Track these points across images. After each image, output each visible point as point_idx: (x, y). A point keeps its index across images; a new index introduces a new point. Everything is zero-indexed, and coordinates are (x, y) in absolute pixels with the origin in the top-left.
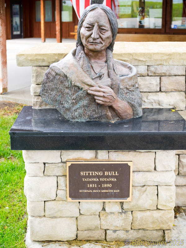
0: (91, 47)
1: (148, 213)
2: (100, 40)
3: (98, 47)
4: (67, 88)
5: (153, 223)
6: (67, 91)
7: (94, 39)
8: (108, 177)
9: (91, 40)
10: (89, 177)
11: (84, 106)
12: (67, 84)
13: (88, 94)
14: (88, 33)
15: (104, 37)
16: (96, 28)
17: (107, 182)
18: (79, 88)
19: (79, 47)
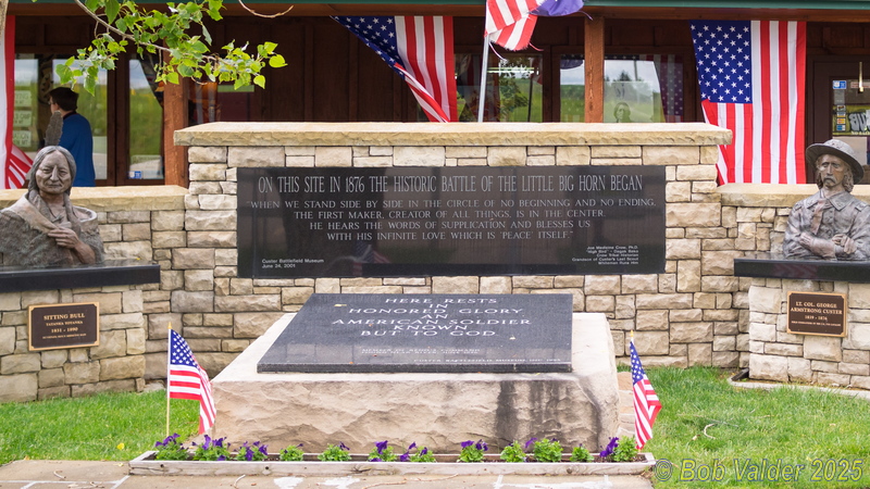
1: (117, 360)
2: (59, 183)
3: (57, 190)
4: (24, 232)
5: (123, 369)
7: (54, 181)
8: (74, 320)
9: (50, 183)
10: (53, 321)
14: (46, 176)
16: (55, 170)
17: (73, 326)
18: (38, 231)
19: (33, 192)
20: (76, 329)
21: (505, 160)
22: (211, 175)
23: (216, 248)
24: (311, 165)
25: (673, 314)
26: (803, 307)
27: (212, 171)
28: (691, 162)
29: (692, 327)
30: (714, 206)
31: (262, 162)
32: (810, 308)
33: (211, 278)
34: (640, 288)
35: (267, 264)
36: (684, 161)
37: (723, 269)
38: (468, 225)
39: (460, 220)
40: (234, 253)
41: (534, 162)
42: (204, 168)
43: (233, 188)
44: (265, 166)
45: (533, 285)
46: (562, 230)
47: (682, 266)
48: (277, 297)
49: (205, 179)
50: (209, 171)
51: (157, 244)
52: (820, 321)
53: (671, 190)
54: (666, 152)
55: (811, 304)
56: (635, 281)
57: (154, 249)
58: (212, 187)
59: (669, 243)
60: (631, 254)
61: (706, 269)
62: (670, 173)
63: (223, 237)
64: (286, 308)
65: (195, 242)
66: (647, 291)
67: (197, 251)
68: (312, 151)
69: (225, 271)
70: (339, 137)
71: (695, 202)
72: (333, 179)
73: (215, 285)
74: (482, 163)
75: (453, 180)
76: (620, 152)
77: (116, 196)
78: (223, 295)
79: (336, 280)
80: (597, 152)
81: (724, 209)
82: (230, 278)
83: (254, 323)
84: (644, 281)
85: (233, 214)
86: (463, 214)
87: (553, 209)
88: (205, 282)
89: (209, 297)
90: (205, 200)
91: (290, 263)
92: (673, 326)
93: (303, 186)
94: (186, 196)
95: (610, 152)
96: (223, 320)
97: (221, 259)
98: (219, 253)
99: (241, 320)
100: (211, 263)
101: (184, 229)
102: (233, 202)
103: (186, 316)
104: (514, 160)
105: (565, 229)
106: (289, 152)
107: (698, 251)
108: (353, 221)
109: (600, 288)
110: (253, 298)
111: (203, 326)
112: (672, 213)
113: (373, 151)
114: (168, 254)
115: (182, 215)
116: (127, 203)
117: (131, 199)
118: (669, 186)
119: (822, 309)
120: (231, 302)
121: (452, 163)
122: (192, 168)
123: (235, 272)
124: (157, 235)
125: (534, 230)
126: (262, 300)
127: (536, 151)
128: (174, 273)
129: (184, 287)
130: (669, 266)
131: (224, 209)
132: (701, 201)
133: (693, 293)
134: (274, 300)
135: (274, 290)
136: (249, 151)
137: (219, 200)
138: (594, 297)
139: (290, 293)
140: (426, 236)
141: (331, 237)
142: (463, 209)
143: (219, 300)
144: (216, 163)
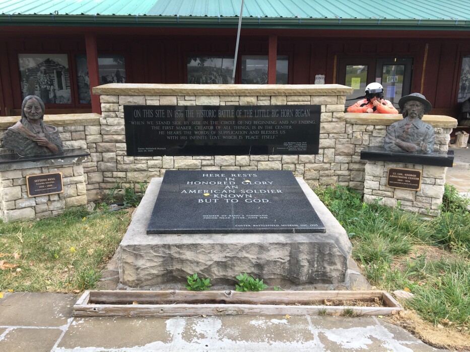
0: (32, 118)
1: (73, 198)
3: (36, 117)
4: (21, 139)
5: (77, 202)
6: (21, 141)
7: (33, 113)
8: (50, 181)
9: (31, 114)
10: (40, 182)
11: (31, 148)
12: (20, 137)
13: (34, 142)
15: (38, 112)
16: (33, 108)
17: (49, 184)
18: (27, 139)
19: (24, 118)
20: (51, 185)
21: (248, 102)
22: (112, 109)
23: (117, 143)
24: (158, 104)
25: (321, 172)
26: (397, 175)
27: (112, 107)
28: (333, 103)
29: (329, 178)
30: (342, 124)
31: (135, 103)
32: (401, 176)
33: (115, 156)
34: (307, 161)
35: (140, 150)
36: (330, 102)
37: (345, 153)
38: (230, 133)
39: (226, 130)
40: (125, 145)
41: (261, 103)
42: (108, 105)
43: (122, 115)
44: (136, 104)
45: (259, 159)
46: (272, 135)
47: (326, 151)
48: (145, 165)
49: (109, 111)
50: (110, 106)
51: (88, 141)
52: (406, 182)
53: (324, 116)
54: (322, 99)
55: (402, 174)
56: (305, 158)
57: (87, 143)
58: (113, 114)
59: (321, 141)
60: (303, 146)
61: (336, 152)
62: (323, 108)
63: (120, 138)
64: (150, 169)
65: (106, 140)
66: (310, 162)
67: (108, 144)
68: (158, 98)
69: (121, 153)
70: (171, 91)
71: (334, 122)
72: (169, 111)
73: (117, 159)
74: (237, 104)
75: (224, 112)
76: (301, 98)
77: (67, 119)
78: (121, 164)
79: (172, 157)
80: (290, 98)
81: (347, 125)
82: (124, 156)
83: (136, 176)
84: (309, 158)
85: (123, 127)
86: (228, 128)
87: (269, 125)
88: (112, 158)
89: (114, 165)
90: (110, 120)
91: (151, 150)
92: (321, 177)
93: (155, 114)
94: (101, 118)
95: (296, 98)
96: (121, 174)
97: (119, 147)
98: (118, 145)
99: (129, 174)
100: (114, 150)
101: (101, 134)
102: (123, 121)
103: (104, 173)
104: (252, 102)
105: (274, 134)
106: (148, 98)
107: (334, 144)
108: (178, 130)
109: (289, 161)
110: (135, 165)
111: (112, 177)
112: (323, 127)
113: (187, 98)
114: (94, 145)
115: (99, 127)
116: (73, 122)
117: (75, 120)
118: (322, 115)
119: (408, 177)
120: (125, 167)
121: (223, 104)
122: (103, 105)
123: (126, 154)
124: (88, 137)
125: (260, 135)
126: (139, 166)
127: (262, 98)
128: (98, 154)
129: (102, 161)
130: (321, 151)
131: (119, 124)
132: (337, 122)
133: (330, 163)
134: (144, 166)
135: (144, 162)
136: (128, 97)
137: (116, 121)
138: (286, 165)
140: (211, 138)
141: (169, 138)
142: (228, 125)
143: (119, 166)
144: (114, 103)
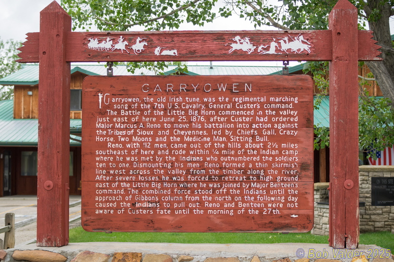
22: (365, 179)
24: (390, 176)
35: (379, 202)
40: (370, 199)
42: (362, 177)
43: (370, 182)
44: (378, 177)
49: (364, 180)
58: (365, 182)
63: (368, 195)
64: (383, 214)
65: (361, 196)
67: (361, 199)
68: (390, 173)
69: (369, 204)
73: (366, 208)
78: (368, 210)
82: (370, 206)
83: (376, 218)
85: (370, 189)
89: (364, 211)
90: (364, 186)
91: (385, 202)
93: (388, 182)
96: (368, 217)
97: (367, 201)
98: (367, 199)
99: (373, 217)
102: (370, 186)
106: (384, 173)
110: (375, 211)
111: (362, 218)
120: (370, 212)
122: (359, 177)
123: (371, 204)
126: (378, 212)
131: (368, 188)
134: (381, 212)
135: (381, 209)
136: (374, 173)
137: (367, 186)
139: (385, 210)
143: (367, 212)
144: (366, 176)
